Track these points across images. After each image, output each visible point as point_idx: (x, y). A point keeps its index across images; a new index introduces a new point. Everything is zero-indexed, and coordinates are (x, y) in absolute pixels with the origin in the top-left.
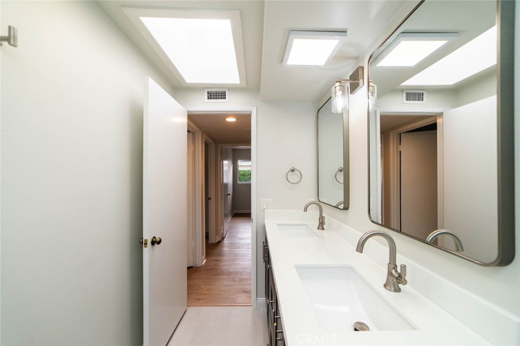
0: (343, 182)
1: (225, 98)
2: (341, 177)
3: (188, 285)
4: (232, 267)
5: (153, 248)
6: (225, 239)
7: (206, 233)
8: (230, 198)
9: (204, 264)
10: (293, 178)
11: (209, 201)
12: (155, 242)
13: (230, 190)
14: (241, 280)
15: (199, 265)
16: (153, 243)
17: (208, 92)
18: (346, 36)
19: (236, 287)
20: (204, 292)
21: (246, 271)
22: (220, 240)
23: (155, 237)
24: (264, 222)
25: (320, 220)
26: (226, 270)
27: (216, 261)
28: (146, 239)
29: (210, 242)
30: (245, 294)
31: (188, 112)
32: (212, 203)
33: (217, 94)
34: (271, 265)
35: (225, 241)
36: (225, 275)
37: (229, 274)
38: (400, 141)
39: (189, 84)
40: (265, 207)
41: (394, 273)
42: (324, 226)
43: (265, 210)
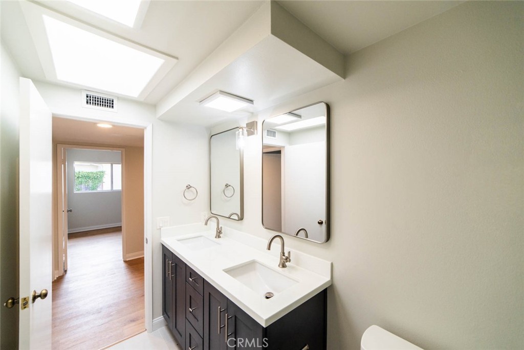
1: (113, 107)
6: (68, 272)
10: (190, 195)
12: (36, 295)
16: (35, 299)
17: (88, 95)
18: (252, 104)
22: (61, 275)
25: (217, 231)
28: (26, 297)
30: (132, 323)
31: (53, 114)
33: (101, 101)
40: (161, 225)
41: (284, 257)
42: (221, 235)
43: (162, 229)
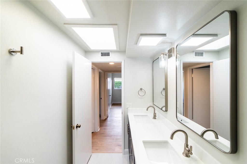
0: (165, 95)
1: (109, 55)
2: (164, 93)
3: (92, 142)
4: (112, 132)
5: (77, 129)
6: (108, 118)
7: (100, 114)
8: (111, 97)
9: (99, 131)
10: (141, 93)
11: (101, 99)
12: (78, 126)
13: (111, 94)
14: (117, 139)
15: (97, 131)
16: (77, 127)
17: (101, 53)
18: (166, 36)
19: (114, 143)
20: (99, 146)
21: (119, 134)
22: (106, 118)
23: (78, 124)
24: (128, 114)
25: (154, 115)
26: (110, 134)
27: (105, 129)
28: (74, 125)
29: (101, 119)
30: (119, 147)
31: (92, 62)
32: (102, 100)
33: (105, 54)
34: (131, 138)
35: (109, 118)
36: (109, 137)
37: (111, 136)
38: (193, 73)
39: (92, 50)
40: (128, 107)
41: (187, 148)
42: (156, 118)
43: (128, 108)
